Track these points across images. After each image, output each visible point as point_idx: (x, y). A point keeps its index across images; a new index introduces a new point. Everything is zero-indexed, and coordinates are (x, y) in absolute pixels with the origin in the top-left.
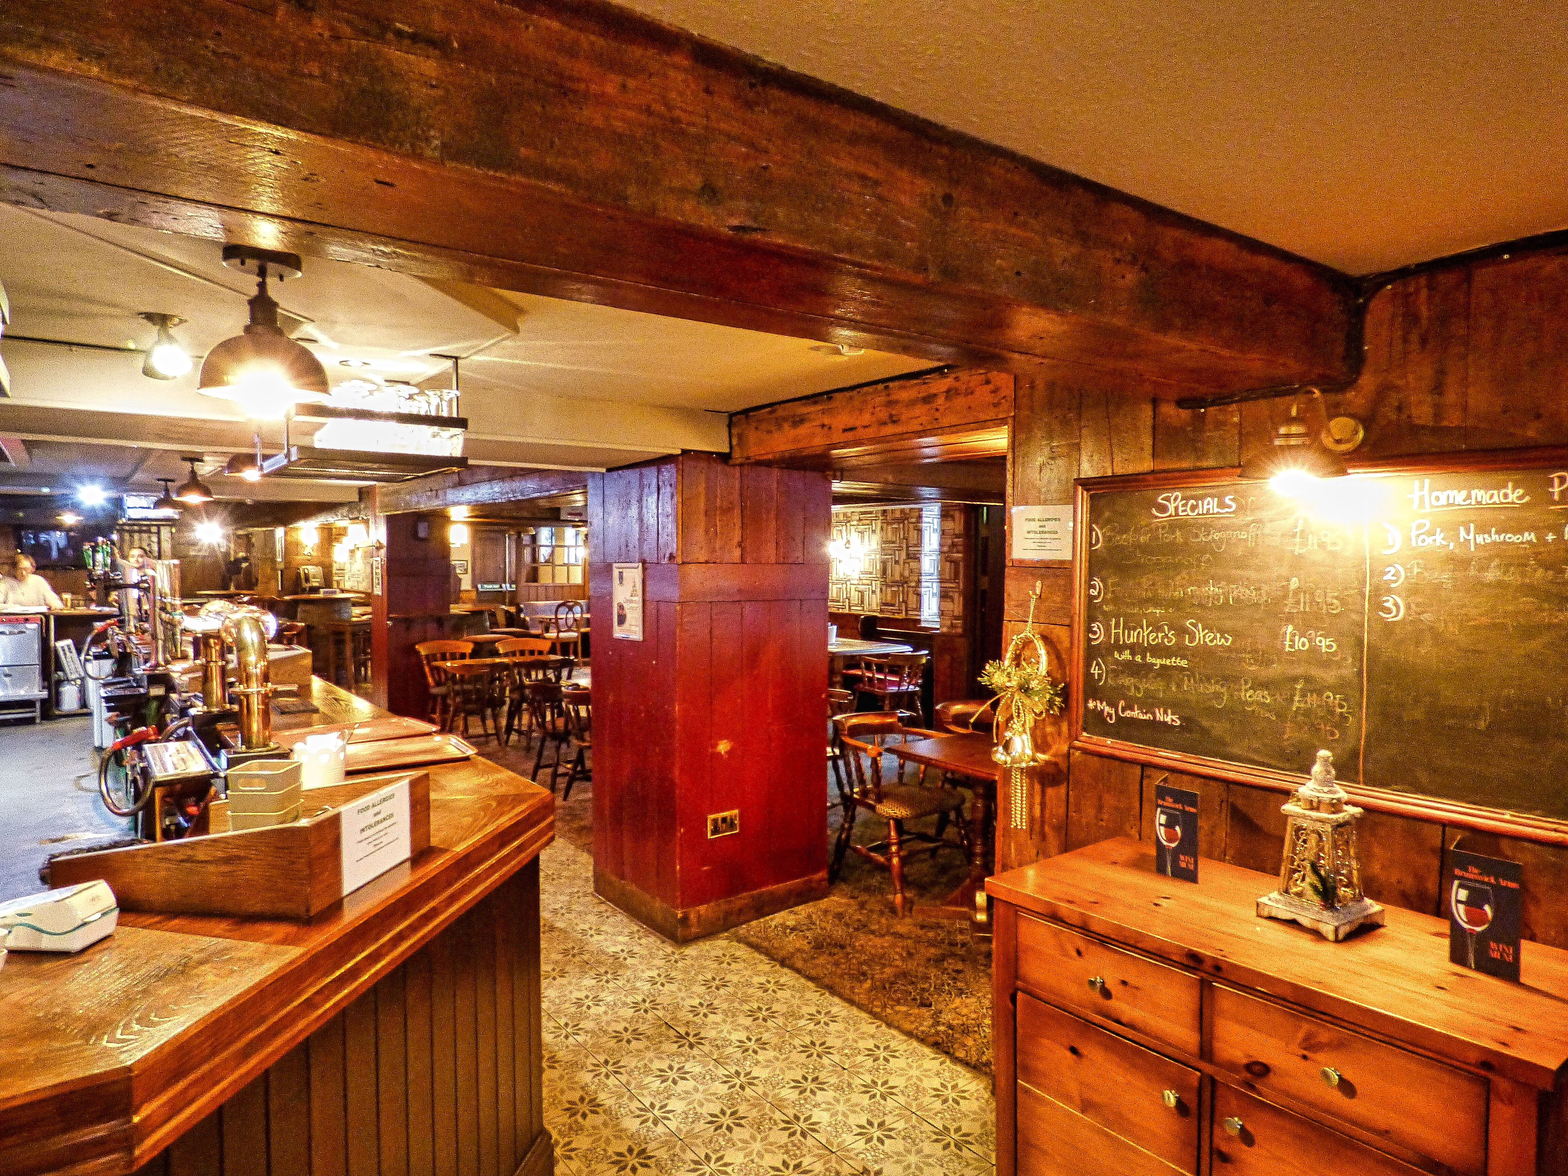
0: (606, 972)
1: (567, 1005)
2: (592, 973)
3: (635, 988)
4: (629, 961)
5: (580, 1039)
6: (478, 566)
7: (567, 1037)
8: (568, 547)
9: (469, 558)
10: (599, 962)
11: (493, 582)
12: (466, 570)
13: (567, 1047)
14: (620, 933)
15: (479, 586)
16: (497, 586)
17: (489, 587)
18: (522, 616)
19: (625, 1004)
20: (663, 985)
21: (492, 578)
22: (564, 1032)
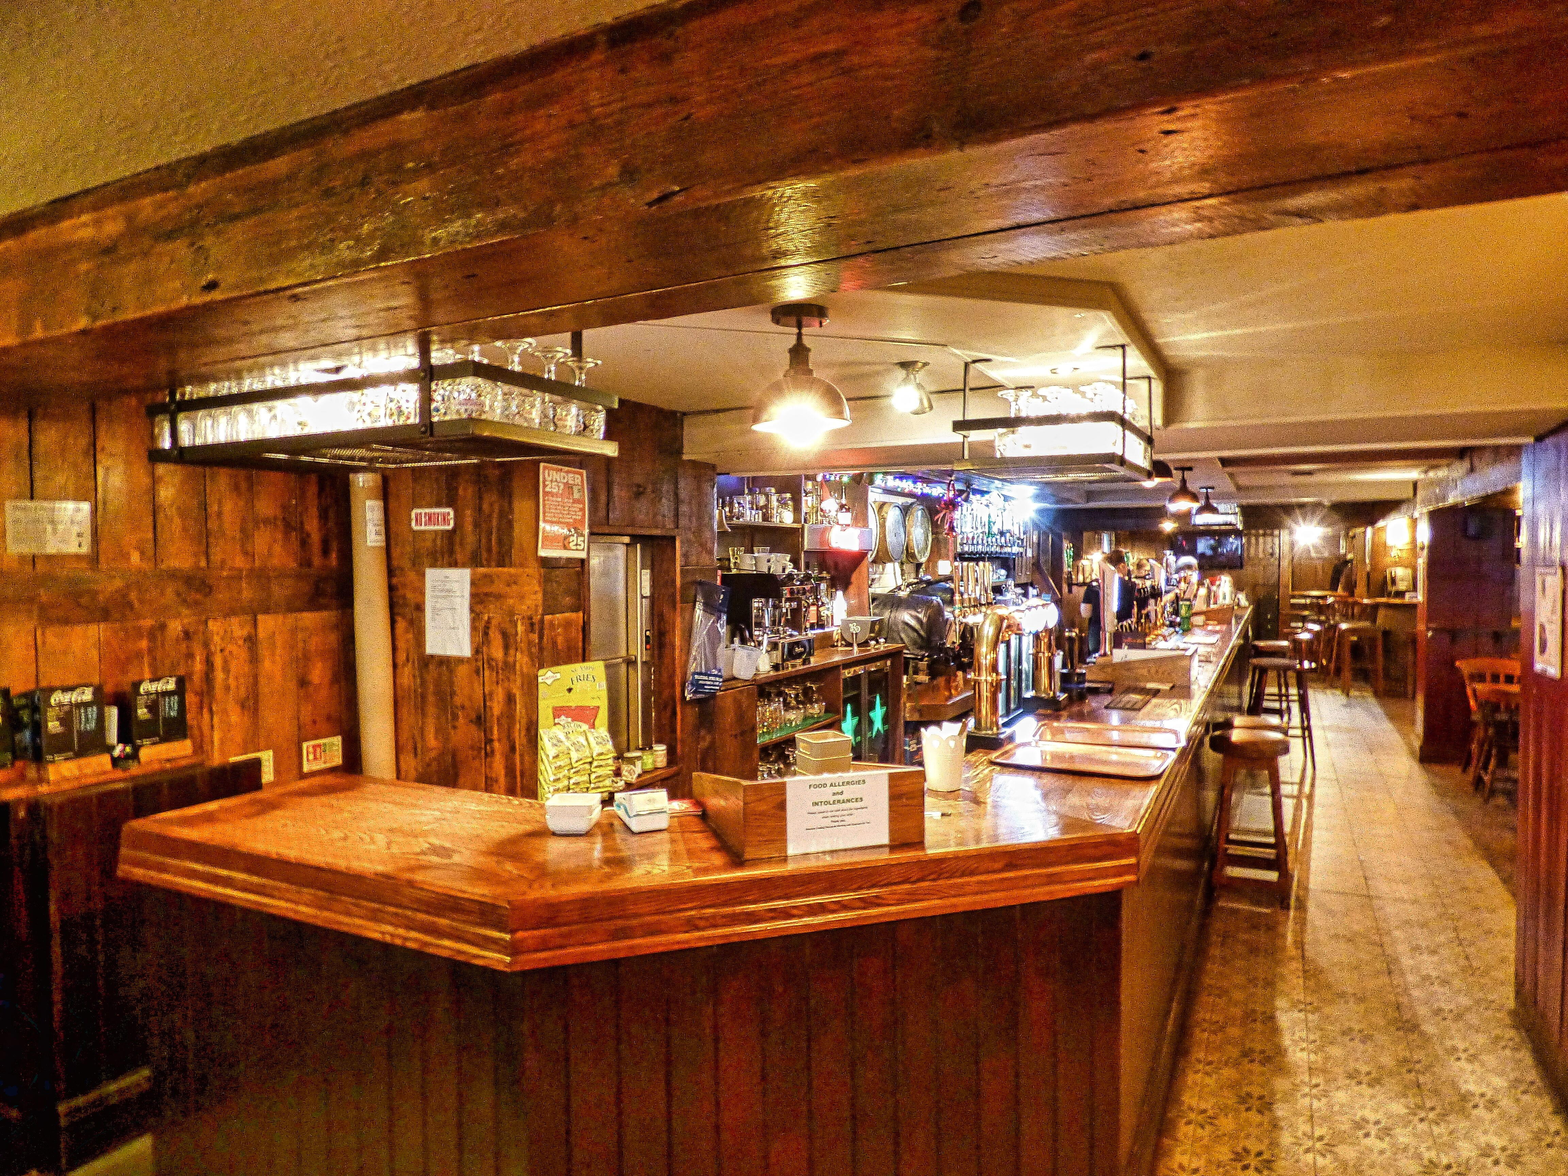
0: (1433, 1109)
1: (1344, 1119)
2: (1412, 1101)
3: (1452, 1146)
4: (1481, 1112)
5: (1321, 1161)
7: (1307, 1151)
10: (1436, 1092)
13: (1297, 1161)
14: (1502, 1074)
19: (1419, 1156)
20: (1496, 1163)
22: (1310, 1143)
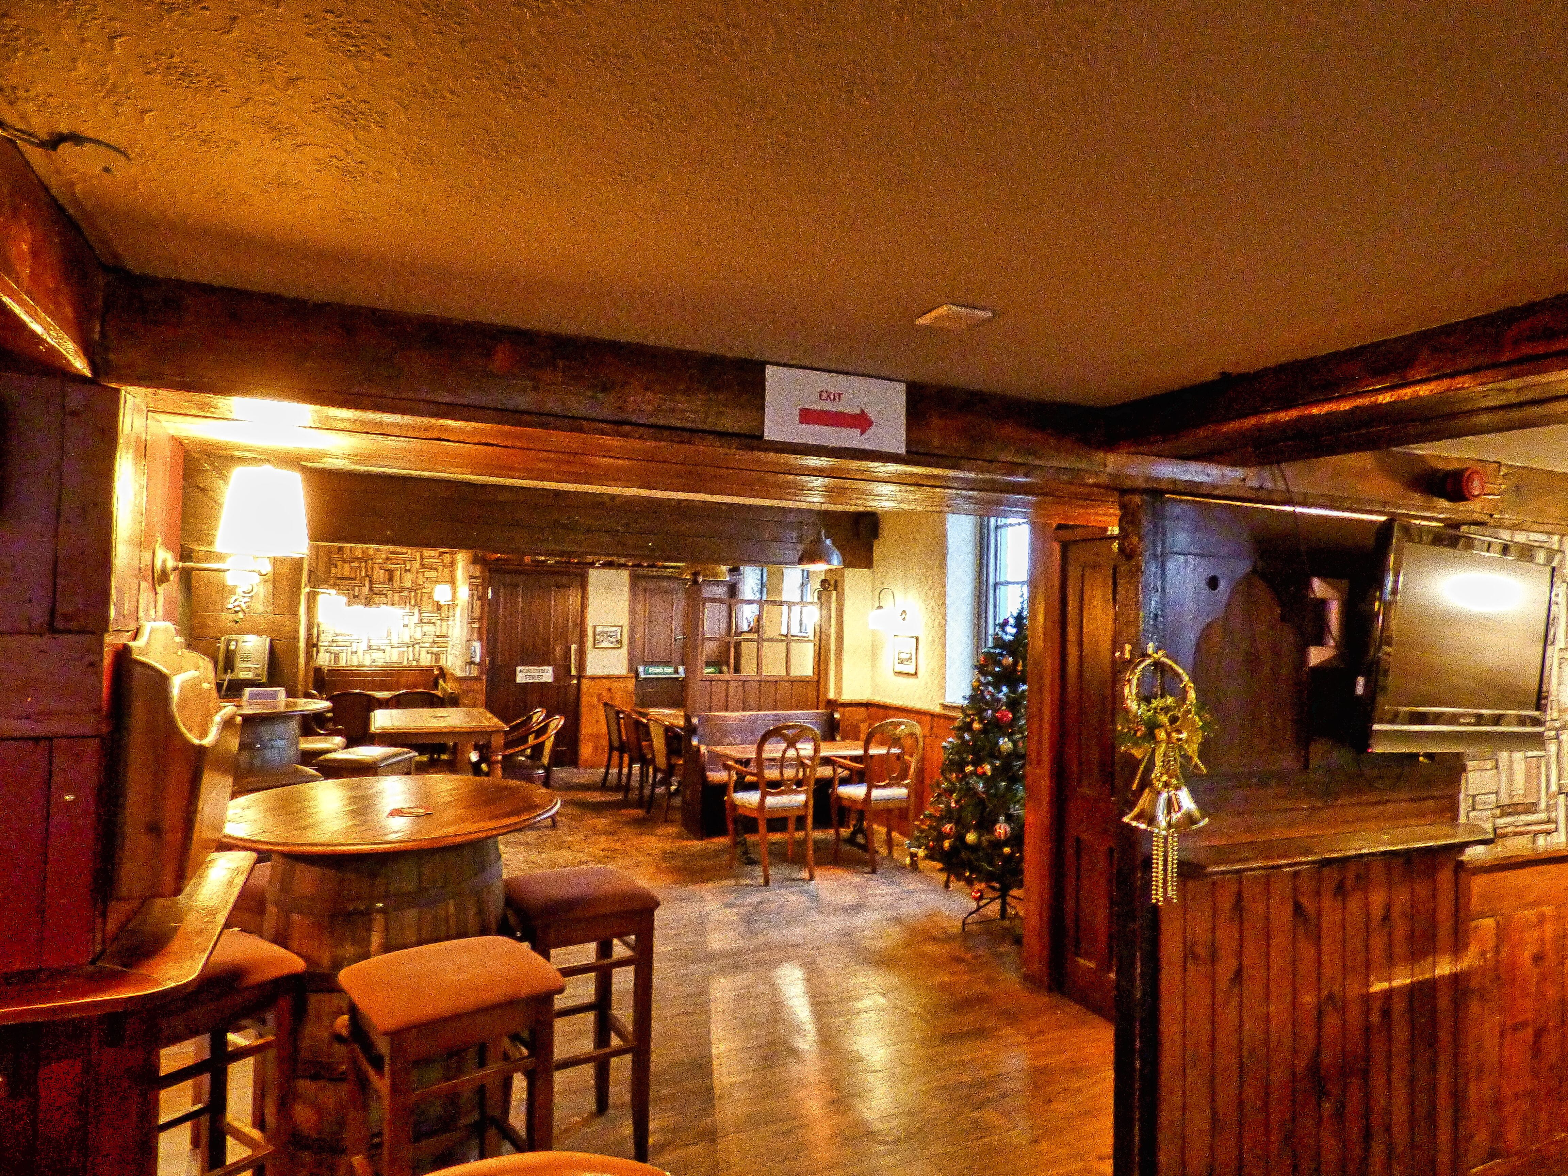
6: (639, 636)
8: (789, 604)
9: (625, 622)
11: (667, 663)
12: (619, 642)
15: (641, 669)
16: (670, 670)
17: (656, 671)
18: (695, 742)
21: (662, 655)
